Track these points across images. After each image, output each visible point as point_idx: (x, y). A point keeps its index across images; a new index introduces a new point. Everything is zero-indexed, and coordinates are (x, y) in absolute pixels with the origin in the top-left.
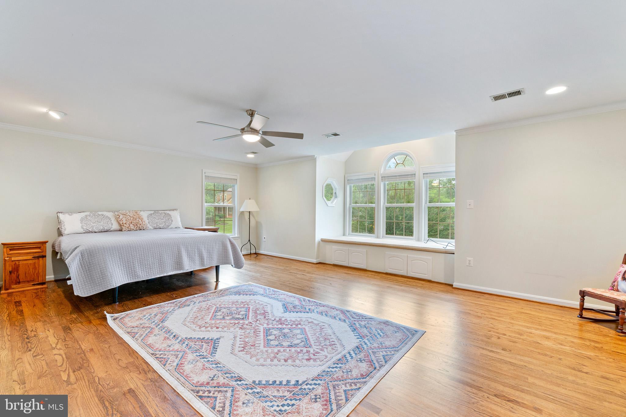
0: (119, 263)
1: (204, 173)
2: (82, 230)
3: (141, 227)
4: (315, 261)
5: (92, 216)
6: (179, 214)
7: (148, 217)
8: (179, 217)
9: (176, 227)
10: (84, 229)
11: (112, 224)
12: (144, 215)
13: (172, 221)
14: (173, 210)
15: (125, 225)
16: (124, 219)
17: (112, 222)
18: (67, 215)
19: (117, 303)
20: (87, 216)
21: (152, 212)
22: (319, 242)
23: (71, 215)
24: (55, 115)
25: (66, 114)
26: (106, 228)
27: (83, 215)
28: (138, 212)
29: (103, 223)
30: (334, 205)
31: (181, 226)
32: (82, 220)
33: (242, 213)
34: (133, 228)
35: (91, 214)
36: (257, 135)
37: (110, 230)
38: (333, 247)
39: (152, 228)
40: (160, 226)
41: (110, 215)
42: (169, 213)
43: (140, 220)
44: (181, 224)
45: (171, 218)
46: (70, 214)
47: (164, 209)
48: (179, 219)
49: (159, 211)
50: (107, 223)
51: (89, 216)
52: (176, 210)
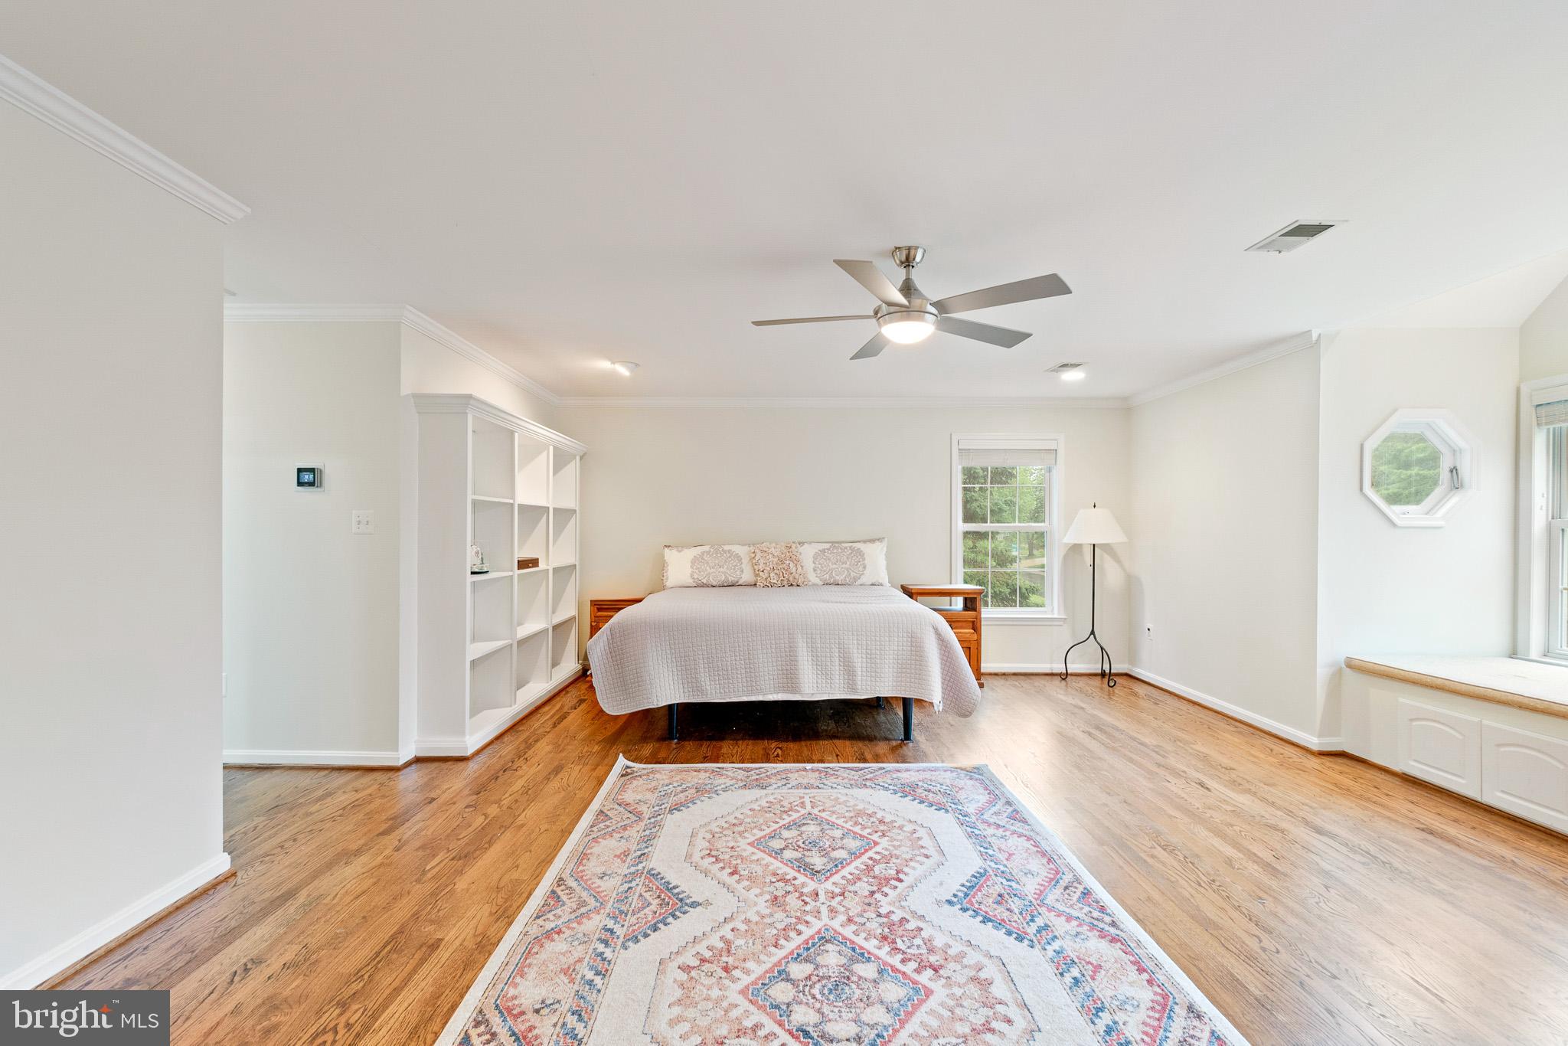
0: (669, 656)
1: (955, 443)
2: (691, 581)
3: (791, 579)
4: (1314, 742)
5: (712, 554)
6: (885, 549)
7: (815, 557)
8: (884, 557)
9: (873, 581)
10: (693, 578)
11: (742, 571)
12: (807, 553)
13: (865, 567)
14: (872, 541)
15: (761, 573)
16: (762, 561)
17: (743, 566)
18: (674, 552)
19: (676, 741)
20: (703, 554)
21: (827, 546)
22: (1340, 670)
23: (680, 551)
24: (623, 371)
25: (637, 365)
26: (731, 579)
27: (699, 550)
28: (794, 546)
29: (727, 568)
30: (1441, 523)
31: (885, 579)
32: (693, 562)
33: (1076, 548)
34: (775, 581)
35: (712, 550)
36: (922, 319)
37: (737, 582)
38: (1401, 700)
39: (821, 583)
40: (837, 578)
41: (741, 551)
42: (862, 549)
43: (792, 565)
44: (888, 574)
45: (864, 559)
46: (680, 549)
47: (852, 540)
48: (882, 562)
49: (843, 542)
50: (734, 569)
51: (708, 553)
52: (880, 540)
